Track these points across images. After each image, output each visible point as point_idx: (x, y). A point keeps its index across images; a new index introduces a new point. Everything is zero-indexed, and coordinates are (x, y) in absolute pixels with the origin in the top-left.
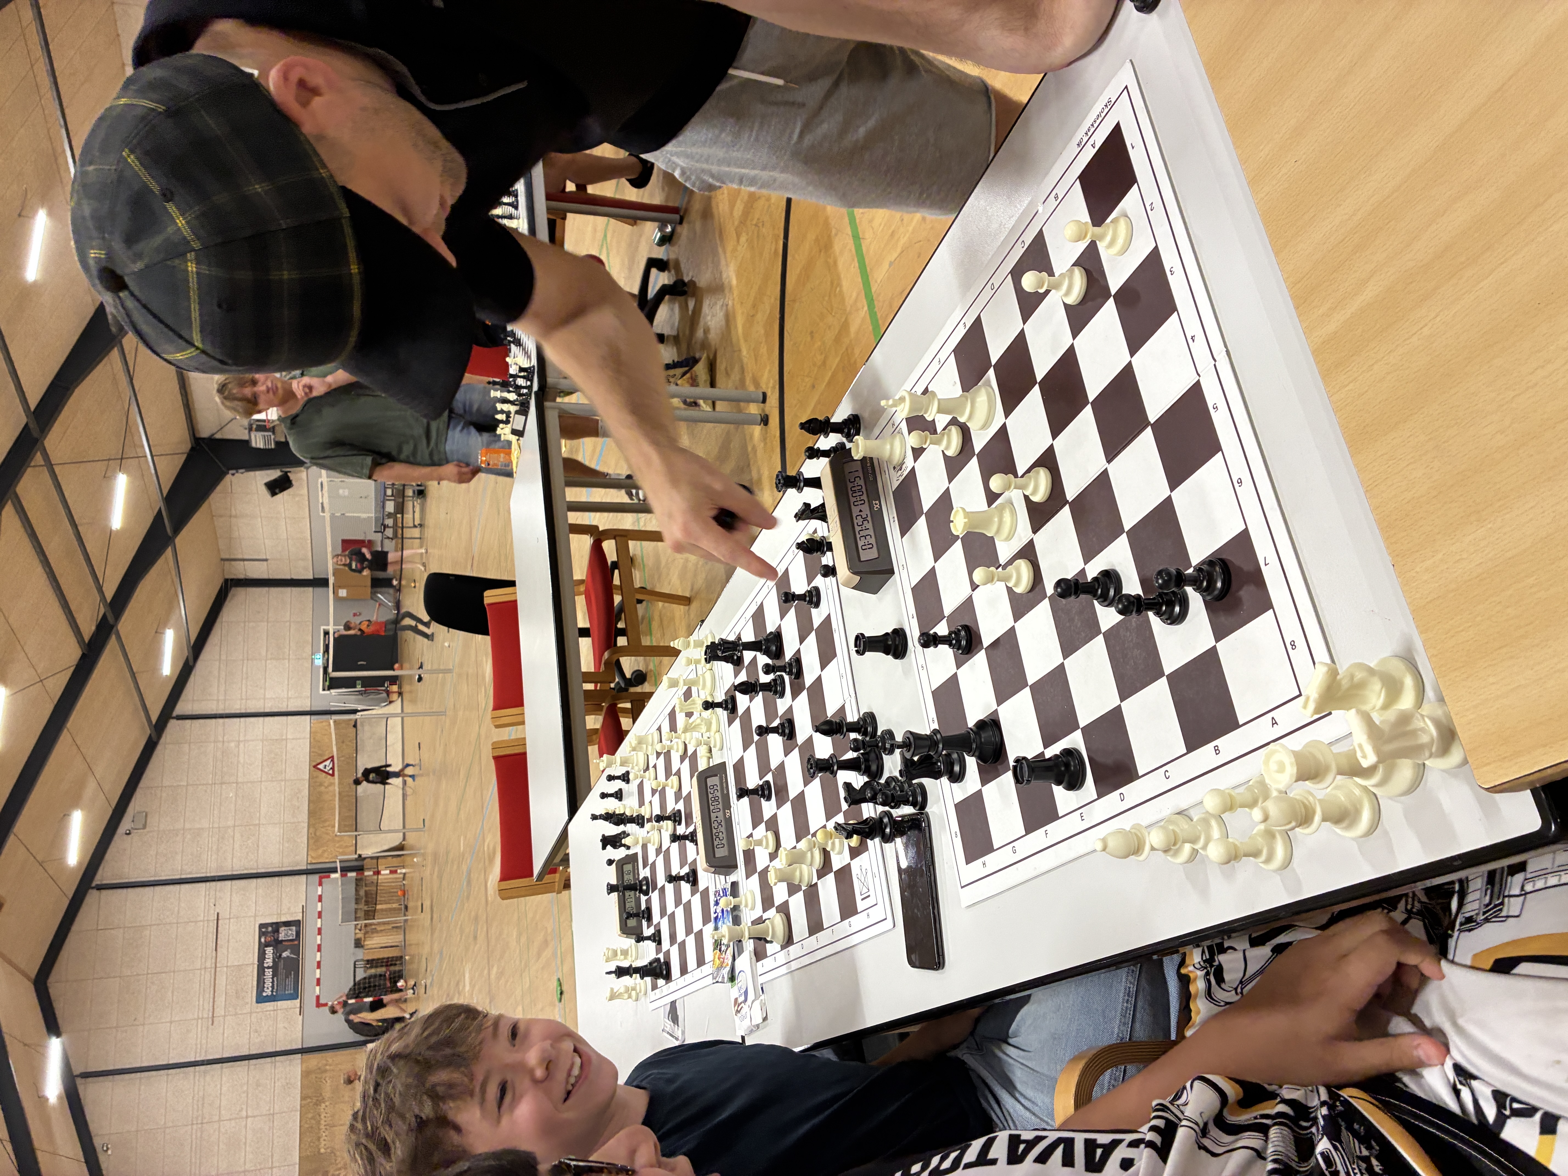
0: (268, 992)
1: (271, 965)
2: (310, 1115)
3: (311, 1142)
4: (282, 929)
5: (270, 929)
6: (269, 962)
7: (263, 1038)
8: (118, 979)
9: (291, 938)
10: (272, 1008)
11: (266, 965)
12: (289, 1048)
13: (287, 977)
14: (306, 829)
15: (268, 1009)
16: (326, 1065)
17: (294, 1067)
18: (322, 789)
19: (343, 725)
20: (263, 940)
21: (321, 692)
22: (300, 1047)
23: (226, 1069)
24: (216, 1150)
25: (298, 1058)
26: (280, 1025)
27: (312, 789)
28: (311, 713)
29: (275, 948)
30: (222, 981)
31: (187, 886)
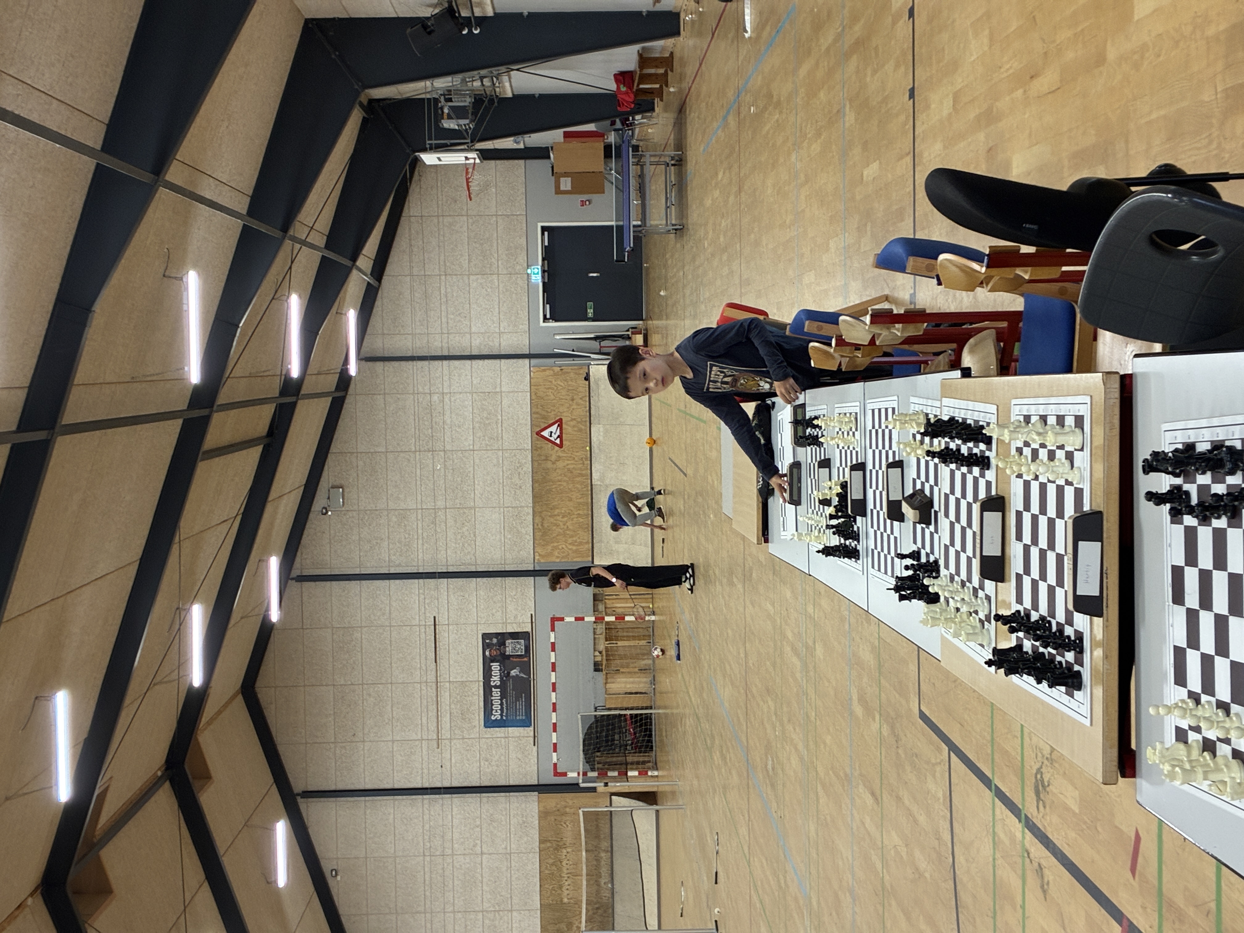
1: (499, 683)
2: (550, 861)
3: (553, 889)
4: (508, 642)
5: (495, 641)
6: (496, 680)
7: (495, 768)
8: (331, 687)
9: (519, 653)
10: (503, 735)
11: (492, 684)
12: (523, 782)
13: (517, 699)
14: (530, 517)
15: (499, 735)
16: (566, 807)
17: (531, 804)
18: (549, 465)
19: (572, 375)
20: (487, 653)
21: (542, 324)
22: (536, 783)
23: (457, 799)
24: (451, 886)
25: (534, 796)
26: (513, 755)
27: (536, 464)
28: (529, 356)
29: (502, 664)
30: (445, 697)
31: (397, 581)
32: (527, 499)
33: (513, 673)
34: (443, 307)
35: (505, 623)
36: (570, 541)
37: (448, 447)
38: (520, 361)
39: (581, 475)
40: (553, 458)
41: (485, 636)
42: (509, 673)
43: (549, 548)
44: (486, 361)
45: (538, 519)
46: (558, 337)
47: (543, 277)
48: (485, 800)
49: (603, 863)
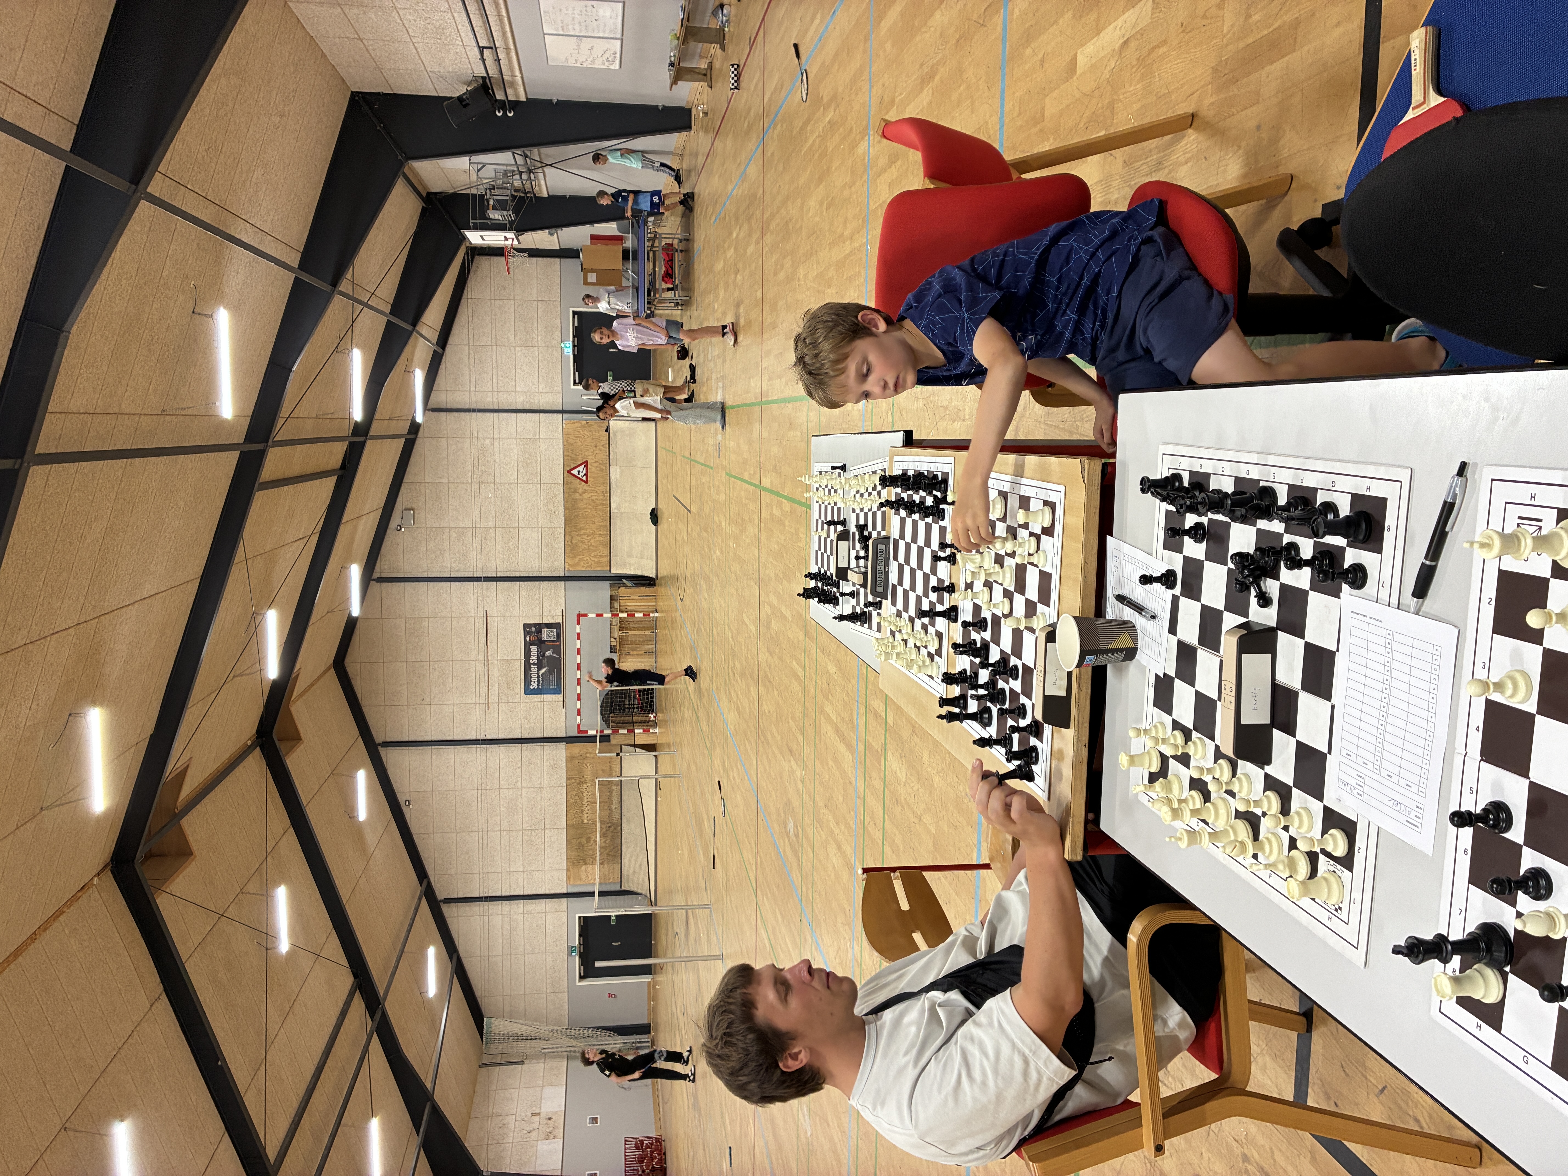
0: (534, 686)
1: (536, 661)
2: (575, 793)
3: (576, 813)
4: (544, 630)
6: (534, 658)
7: (532, 725)
8: (405, 663)
9: (552, 639)
10: (539, 700)
11: (531, 662)
12: (554, 735)
13: (550, 674)
14: (562, 536)
15: (536, 700)
16: (587, 753)
17: (560, 751)
18: (577, 496)
19: (595, 427)
20: (528, 639)
21: (572, 387)
22: (564, 735)
23: (503, 748)
24: (498, 811)
25: (563, 745)
26: (546, 715)
27: (567, 495)
28: (562, 412)
29: (539, 646)
30: (494, 672)
31: (457, 583)
32: (559, 521)
33: (548, 653)
34: (494, 371)
35: (541, 616)
36: (593, 554)
37: (497, 480)
38: (555, 415)
39: (602, 504)
40: (580, 491)
41: (526, 626)
42: (544, 654)
43: (577, 560)
44: (528, 414)
45: (568, 538)
46: (584, 397)
47: (573, 350)
48: (524, 748)
49: (614, 794)
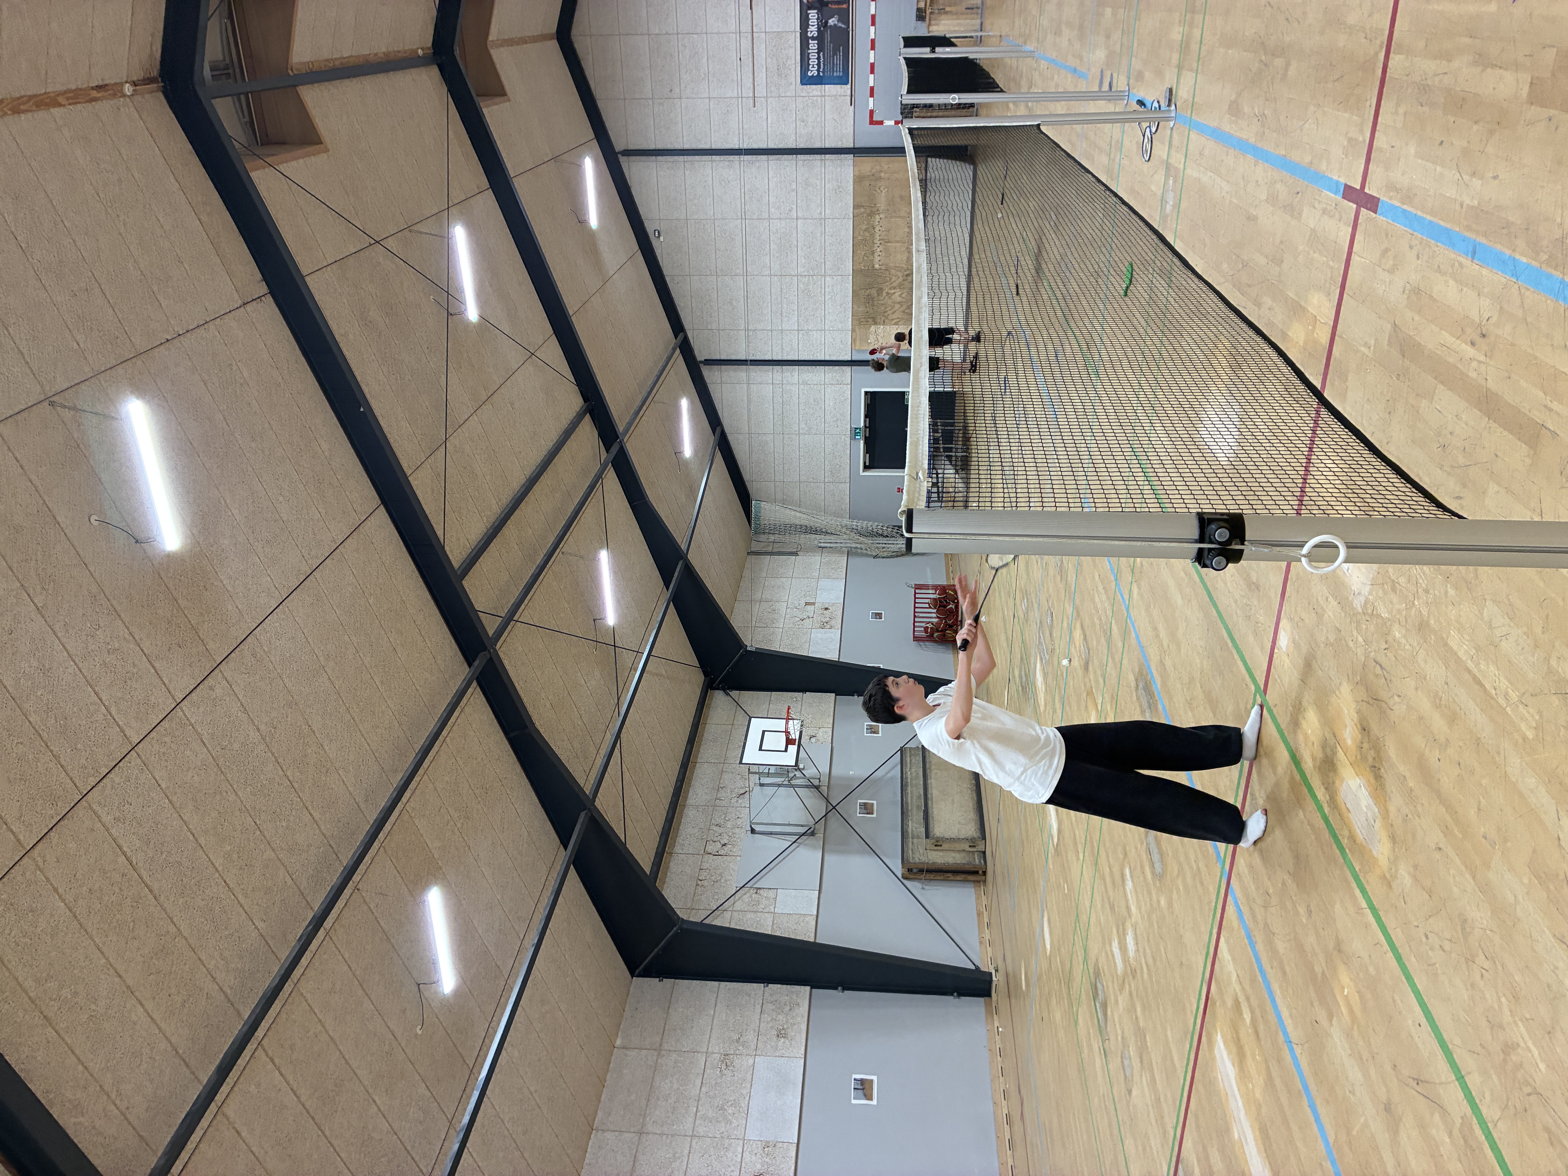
0: (813, 72)
1: (816, 34)
2: (864, 227)
3: (865, 256)
6: (813, 31)
7: (811, 130)
8: (646, 37)
10: (819, 94)
11: (809, 34)
12: (839, 145)
13: (835, 54)
15: (815, 93)
16: (881, 171)
17: (846, 167)
22: (851, 146)
24: (767, 250)
25: (849, 159)
26: (829, 116)
29: (820, 11)
30: (761, 51)
33: (831, 22)
42: (827, 22)
48: (800, 160)
